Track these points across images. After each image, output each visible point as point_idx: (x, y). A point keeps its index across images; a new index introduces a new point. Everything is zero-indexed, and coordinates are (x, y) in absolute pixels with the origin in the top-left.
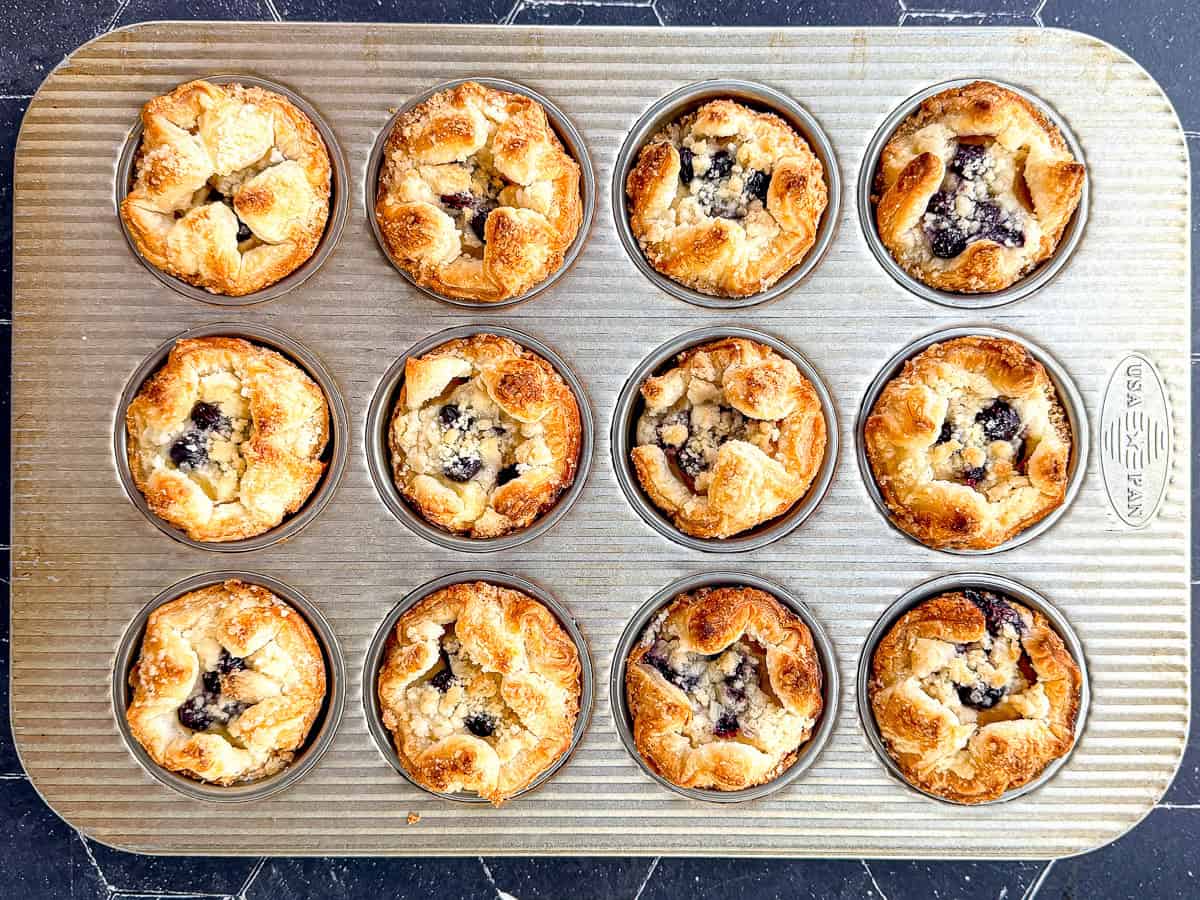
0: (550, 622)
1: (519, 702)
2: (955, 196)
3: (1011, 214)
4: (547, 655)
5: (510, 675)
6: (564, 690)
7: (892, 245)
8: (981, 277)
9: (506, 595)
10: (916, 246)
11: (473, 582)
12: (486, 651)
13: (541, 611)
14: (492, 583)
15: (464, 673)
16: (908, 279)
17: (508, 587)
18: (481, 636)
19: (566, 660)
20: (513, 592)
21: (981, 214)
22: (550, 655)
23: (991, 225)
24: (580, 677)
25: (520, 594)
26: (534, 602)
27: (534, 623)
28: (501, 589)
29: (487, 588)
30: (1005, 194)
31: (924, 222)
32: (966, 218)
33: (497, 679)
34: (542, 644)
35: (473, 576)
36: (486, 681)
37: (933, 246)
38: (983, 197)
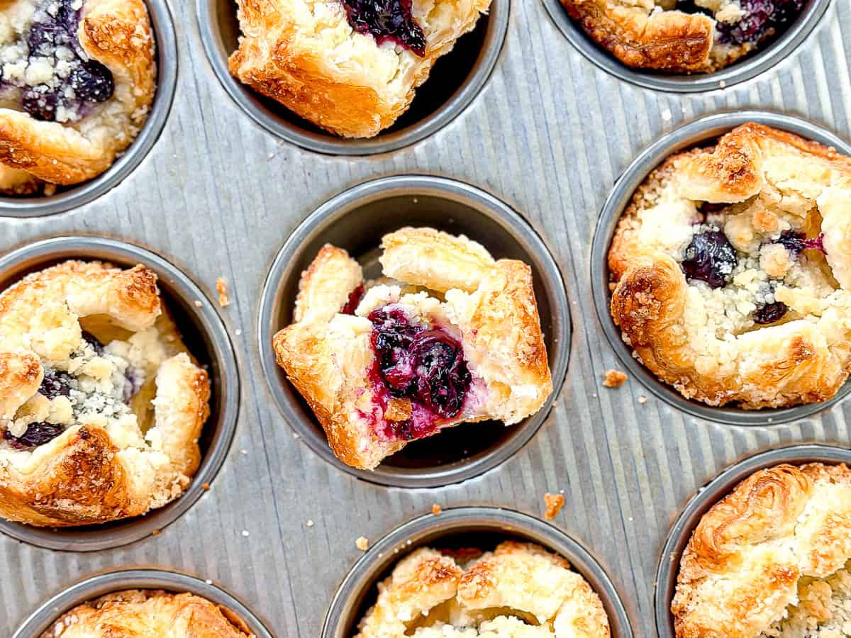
0: (722, 510)
1: (837, 552)
2: (27, 87)
3: (38, 8)
4: (769, 512)
5: (800, 565)
6: (817, 486)
7: (109, 157)
8: (130, 32)
9: (687, 572)
10: (104, 124)
11: (672, 618)
12: (769, 601)
13: (709, 523)
14: (673, 592)
15: (800, 627)
16: (151, 124)
17: (677, 569)
18: (748, 608)
19: (775, 486)
20: (683, 563)
21: (45, 48)
22: (771, 509)
23: (58, 32)
24: (797, 464)
25: (686, 552)
26: (696, 533)
27: (725, 533)
28: (679, 579)
29: (679, 599)
30: (13, 20)
31: (69, 120)
32: (54, 66)
33: (806, 583)
34: (753, 521)
35: (663, 617)
36: (810, 597)
37: (99, 101)
38: (22, 48)
